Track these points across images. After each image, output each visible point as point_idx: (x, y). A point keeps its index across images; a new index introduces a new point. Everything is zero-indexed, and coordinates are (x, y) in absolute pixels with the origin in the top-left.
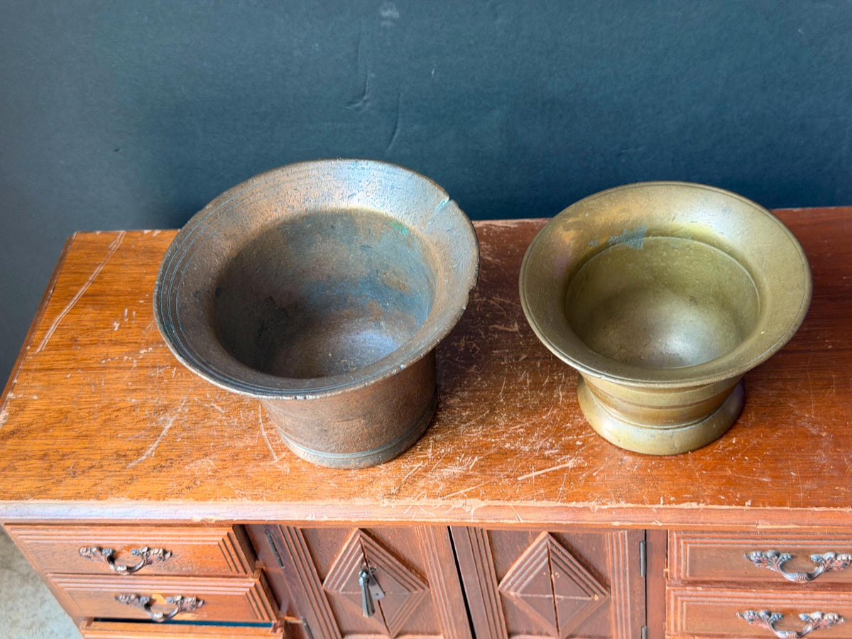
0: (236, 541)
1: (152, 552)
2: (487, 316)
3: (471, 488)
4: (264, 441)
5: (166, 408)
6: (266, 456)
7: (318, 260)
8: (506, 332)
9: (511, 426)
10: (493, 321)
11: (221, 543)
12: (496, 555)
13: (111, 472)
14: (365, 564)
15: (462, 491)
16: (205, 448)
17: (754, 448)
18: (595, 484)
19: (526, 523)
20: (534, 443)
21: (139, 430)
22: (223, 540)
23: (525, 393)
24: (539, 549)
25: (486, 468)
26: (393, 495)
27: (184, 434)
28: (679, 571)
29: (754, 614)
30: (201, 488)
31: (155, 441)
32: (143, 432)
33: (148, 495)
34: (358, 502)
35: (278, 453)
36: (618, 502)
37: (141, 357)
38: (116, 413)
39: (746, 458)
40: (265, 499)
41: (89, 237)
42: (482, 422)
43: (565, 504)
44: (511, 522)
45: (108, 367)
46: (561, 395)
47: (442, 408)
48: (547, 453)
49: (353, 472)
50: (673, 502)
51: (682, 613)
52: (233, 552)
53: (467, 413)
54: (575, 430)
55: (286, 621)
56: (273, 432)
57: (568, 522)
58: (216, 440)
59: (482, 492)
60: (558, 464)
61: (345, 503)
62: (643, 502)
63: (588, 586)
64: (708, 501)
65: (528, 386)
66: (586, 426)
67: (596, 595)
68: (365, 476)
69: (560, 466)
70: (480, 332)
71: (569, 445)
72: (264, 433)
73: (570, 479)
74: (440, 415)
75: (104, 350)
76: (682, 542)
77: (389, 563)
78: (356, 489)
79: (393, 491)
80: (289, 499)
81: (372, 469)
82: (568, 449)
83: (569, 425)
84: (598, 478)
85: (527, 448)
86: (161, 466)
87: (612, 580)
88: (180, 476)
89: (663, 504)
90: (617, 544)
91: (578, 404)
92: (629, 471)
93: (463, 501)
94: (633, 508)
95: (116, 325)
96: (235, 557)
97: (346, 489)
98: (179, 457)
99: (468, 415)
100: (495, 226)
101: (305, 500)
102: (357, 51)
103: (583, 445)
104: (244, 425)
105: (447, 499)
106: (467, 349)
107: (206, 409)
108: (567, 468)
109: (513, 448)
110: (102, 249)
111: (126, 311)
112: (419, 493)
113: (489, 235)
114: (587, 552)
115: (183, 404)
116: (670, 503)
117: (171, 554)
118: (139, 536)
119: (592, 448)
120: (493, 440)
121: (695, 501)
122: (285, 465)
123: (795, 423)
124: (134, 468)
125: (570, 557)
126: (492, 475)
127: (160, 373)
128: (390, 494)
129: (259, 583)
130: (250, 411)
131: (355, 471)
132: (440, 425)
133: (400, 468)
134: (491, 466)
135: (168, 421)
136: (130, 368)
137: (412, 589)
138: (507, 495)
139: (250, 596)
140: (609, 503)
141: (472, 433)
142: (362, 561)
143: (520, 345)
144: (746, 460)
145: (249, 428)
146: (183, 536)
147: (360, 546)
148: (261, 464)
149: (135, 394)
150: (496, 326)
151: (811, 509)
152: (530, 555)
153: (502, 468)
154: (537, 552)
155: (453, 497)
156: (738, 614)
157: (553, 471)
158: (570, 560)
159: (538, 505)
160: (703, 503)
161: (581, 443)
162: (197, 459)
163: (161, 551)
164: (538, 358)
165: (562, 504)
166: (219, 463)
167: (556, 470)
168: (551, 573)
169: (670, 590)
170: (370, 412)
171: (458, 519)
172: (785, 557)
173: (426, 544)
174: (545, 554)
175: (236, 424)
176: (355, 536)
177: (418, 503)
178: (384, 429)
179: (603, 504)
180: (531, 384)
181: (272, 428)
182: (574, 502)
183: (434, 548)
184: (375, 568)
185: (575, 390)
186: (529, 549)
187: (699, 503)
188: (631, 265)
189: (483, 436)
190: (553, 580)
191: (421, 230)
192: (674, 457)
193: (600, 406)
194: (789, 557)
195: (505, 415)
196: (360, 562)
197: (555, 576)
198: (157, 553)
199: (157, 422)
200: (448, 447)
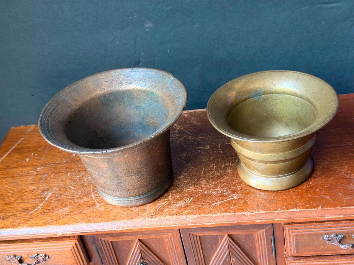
0: (79, 247)
1: (39, 256)
2: (195, 144)
3: (190, 210)
4: (92, 199)
5: (48, 190)
6: (94, 205)
7: (117, 115)
8: (204, 149)
9: (207, 185)
10: (198, 146)
11: (72, 249)
12: (204, 252)
13: (20, 216)
14: (142, 260)
15: (185, 212)
16: (65, 204)
17: (320, 185)
18: (247, 204)
19: (216, 224)
20: (218, 190)
21: (35, 199)
22: (73, 246)
23: (213, 171)
24: (224, 246)
25: (196, 202)
26: (153, 216)
27: (56, 199)
28: (291, 250)
30: (62, 220)
31: (42, 203)
32: (37, 200)
33: (37, 225)
34: (137, 220)
35: (99, 203)
36: (259, 211)
37: (38, 171)
38: (24, 193)
39: (317, 189)
40: (92, 222)
41: (18, 128)
42: (194, 184)
43: (234, 214)
44: (209, 224)
45: (22, 176)
46: (230, 171)
47: (176, 180)
48: (224, 194)
49: (134, 208)
50: (285, 209)
52: (78, 255)
53: (187, 181)
54: (237, 184)
56: (97, 195)
57: (236, 222)
58: (71, 200)
59: (194, 212)
60: (230, 198)
61: (130, 221)
62: (270, 210)
64: (301, 207)
65: (214, 169)
66: (243, 182)
68: (140, 209)
69: (231, 199)
70: (192, 150)
71: (235, 190)
72: (93, 196)
73: (236, 203)
74: (175, 183)
75: (21, 169)
76: (291, 231)
77: (153, 259)
78: (135, 215)
79: (153, 214)
80: (103, 221)
81: (143, 206)
82: (234, 192)
83: (234, 182)
84: (249, 202)
85: (215, 193)
86: (44, 213)
87: (260, 262)
88: (53, 216)
89: (280, 210)
90: (261, 239)
91: (238, 174)
92: (263, 198)
93: (186, 216)
94: (266, 213)
95: (28, 160)
96: (79, 257)
97: (131, 215)
98: (53, 208)
99: (187, 182)
100: (198, 111)
101: (111, 221)
103: (241, 190)
104: (84, 193)
105: (178, 215)
106: (186, 157)
107: (66, 189)
108: (234, 199)
109: (208, 193)
110: (23, 132)
111: (33, 154)
112: (165, 214)
113: (195, 115)
114: (247, 247)
115: (56, 187)
116: (283, 210)
117: (49, 257)
118: (33, 247)
119: (245, 190)
120: (199, 191)
121: (295, 208)
122: (102, 208)
123: (338, 174)
124: (31, 214)
125: (239, 249)
126: (199, 205)
127: (46, 176)
128: (151, 216)
130: (87, 188)
131: (135, 208)
132: (175, 187)
133: (156, 205)
134: (198, 201)
135: (49, 195)
136: (32, 175)
138: (206, 212)
140: (255, 212)
141: (190, 189)
143: (211, 154)
144: (317, 190)
145: (86, 194)
147: (139, 250)
148: (91, 208)
149: (34, 185)
150: (199, 147)
151: (350, 207)
152: (220, 250)
153: (204, 201)
154: (223, 247)
155: (181, 214)
157: (228, 201)
158: (239, 251)
159: (221, 215)
160: (299, 208)
161: (240, 189)
162: (61, 208)
163: (44, 255)
164: (219, 158)
165: (232, 214)
166: (71, 209)
167: (229, 200)
168: (231, 259)
169: (287, 263)
170: (140, 172)
171: (184, 224)
172: (340, 237)
173: (171, 246)
174: (227, 248)
175: (80, 193)
176: (137, 244)
177: (164, 218)
178: (147, 183)
179: (252, 212)
180: (216, 168)
181: (96, 194)
182: (238, 213)
183: (174, 248)
184: (147, 262)
185: (236, 169)
186: (220, 247)
187: (297, 209)
188: (257, 109)
189: (195, 189)
190: (232, 263)
191: (162, 93)
192: (284, 191)
193: (247, 171)
194: (342, 237)
195: (204, 180)
196: (139, 260)
197: (233, 261)
198: (42, 256)
199: (43, 195)
200: (178, 195)
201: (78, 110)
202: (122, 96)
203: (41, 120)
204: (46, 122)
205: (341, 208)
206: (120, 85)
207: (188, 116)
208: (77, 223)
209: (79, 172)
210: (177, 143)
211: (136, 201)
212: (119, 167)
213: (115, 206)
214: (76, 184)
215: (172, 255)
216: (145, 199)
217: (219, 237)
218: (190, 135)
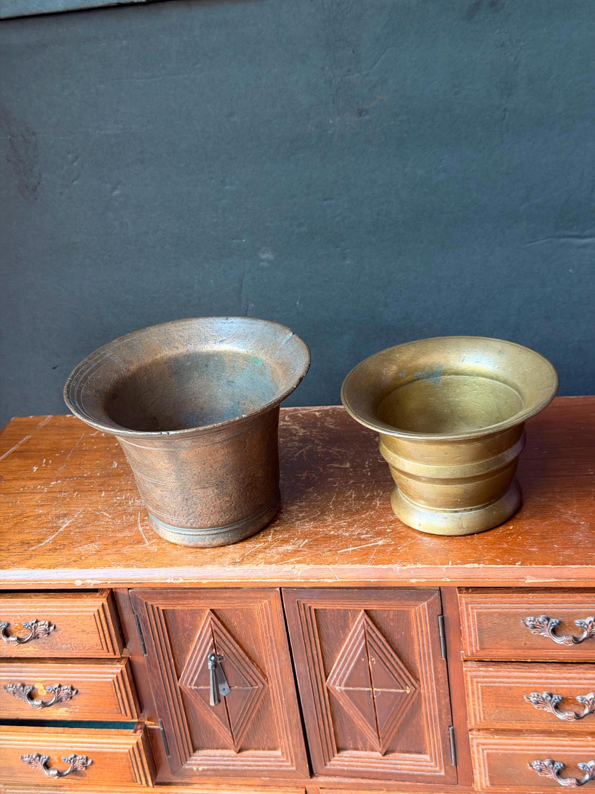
0: (108, 614)
1: (39, 624)
2: (326, 459)
3: (300, 558)
4: (139, 533)
5: (65, 515)
6: (140, 541)
7: (194, 394)
8: (340, 468)
9: (336, 521)
10: (331, 461)
11: (96, 614)
12: (323, 643)
13: (16, 553)
14: (214, 650)
15: (293, 560)
16: (92, 538)
17: (526, 532)
18: (399, 554)
19: (342, 582)
20: (353, 531)
21: (42, 528)
22: (98, 610)
23: (350, 502)
24: (358, 631)
25: (314, 546)
26: (237, 563)
27: (78, 530)
28: (471, 645)
29: (538, 696)
30: (85, 561)
31: (53, 535)
32: (45, 529)
33: (42, 566)
34: (209, 568)
35: (149, 540)
36: (415, 564)
37: (51, 486)
38: (26, 519)
40: (135, 567)
41: (24, 419)
42: (314, 519)
43: (374, 566)
44: (330, 581)
45: (24, 493)
46: (378, 503)
47: (284, 511)
48: (362, 537)
49: (207, 550)
50: (459, 563)
51: (478, 698)
52: (105, 627)
53: (303, 514)
54: (387, 523)
55: (146, 726)
56: (147, 528)
57: (376, 580)
58: (102, 533)
59: (308, 560)
60: (371, 543)
61: (198, 569)
62: (435, 564)
63: (400, 675)
64: (487, 562)
65: (353, 498)
66: (398, 520)
67: (408, 688)
68: (216, 552)
69: (372, 544)
70: (320, 468)
71: (381, 531)
72: (140, 529)
73: (379, 552)
74: (282, 516)
75: (23, 483)
76: (470, 606)
77: (234, 651)
78: (208, 560)
79: (238, 561)
80: (153, 566)
81: (223, 548)
82: (379, 534)
83: (382, 520)
84: (401, 550)
85: (347, 534)
86: (55, 549)
87: (419, 668)
88: (70, 555)
89: (451, 565)
90: (421, 622)
91: (391, 508)
92: (426, 546)
93: (293, 566)
94: (427, 568)
95: (35, 468)
96: (106, 632)
97: (201, 560)
98: (71, 543)
99: (303, 516)
100: (339, 408)
101: (166, 567)
102: (241, 286)
103: (392, 532)
104: (125, 524)
105: (280, 564)
106: (307, 478)
107: (97, 515)
108: (378, 545)
109: (336, 534)
110: (32, 426)
111: (45, 460)
112: (258, 561)
113: (333, 414)
114: (396, 637)
115: (79, 513)
116: (457, 564)
117: (55, 628)
118: (31, 607)
119: (399, 533)
120: (321, 530)
121: (476, 563)
122: (154, 547)
123: (560, 517)
124: (33, 551)
125: (383, 640)
126: (318, 550)
127: (65, 495)
128: (235, 563)
129: (125, 670)
130: (131, 516)
131: (209, 549)
132: (280, 522)
133: (245, 547)
134: (317, 545)
135: (67, 523)
136: (41, 493)
137: (254, 684)
138: (328, 562)
139: (116, 683)
140: (409, 565)
141: (306, 526)
142: (212, 647)
143: (350, 475)
144: (519, 538)
145: (129, 526)
146: (66, 607)
147: (210, 630)
148: (135, 546)
149: (42, 508)
150: (333, 465)
151: (568, 566)
152: (350, 640)
153: (326, 546)
154: (356, 634)
155: (285, 563)
156: (525, 697)
157: (367, 547)
158: (383, 644)
159: (352, 567)
160: (482, 564)
161: (391, 531)
162: (85, 544)
163: (47, 623)
164: (362, 483)
165: (371, 566)
166: (102, 546)
167: (369, 547)
168: (368, 659)
169: (466, 671)
170: (221, 482)
171: (287, 579)
172: (554, 621)
173: (265, 626)
174: (362, 636)
175: (119, 524)
176: (207, 618)
177: (256, 568)
178: (233, 505)
179: (404, 566)
180: (355, 497)
181: (147, 526)
182: (381, 565)
183: (272, 630)
184: (223, 655)
185: (389, 500)
186: (350, 634)
187: (479, 564)
188: (432, 399)
189: (313, 527)
190: (371, 668)
191: (271, 358)
192: (463, 537)
193: (406, 501)
194: (557, 622)
195: (333, 515)
196: (210, 649)
197: (372, 662)
198: (43, 625)
199: (57, 523)
200: (285, 534)
201: (130, 378)
202: (206, 362)
203: (69, 384)
204: (76, 388)
205: (553, 566)
206: (204, 343)
207: (320, 415)
208: (108, 567)
209: (121, 491)
210: (296, 456)
211: (211, 536)
212: (186, 468)
213: (176, 544)
214: (113, 510)
215: (266, 644)
216: (226, 534)
217: (350, 616)
218: (320, 446)
